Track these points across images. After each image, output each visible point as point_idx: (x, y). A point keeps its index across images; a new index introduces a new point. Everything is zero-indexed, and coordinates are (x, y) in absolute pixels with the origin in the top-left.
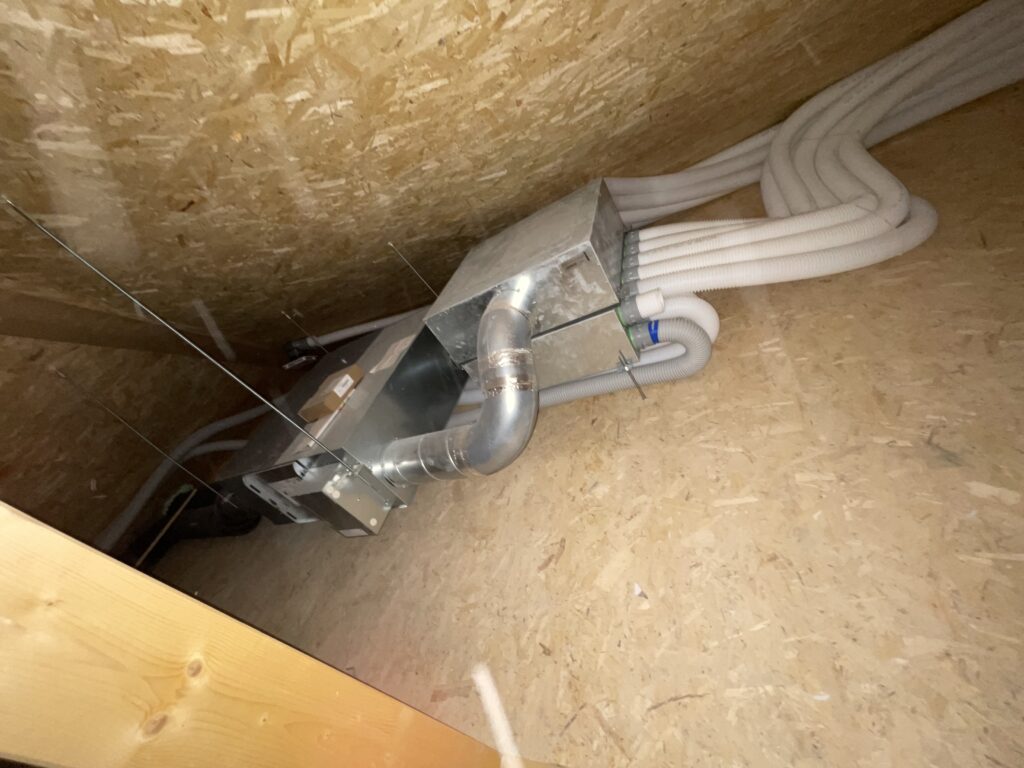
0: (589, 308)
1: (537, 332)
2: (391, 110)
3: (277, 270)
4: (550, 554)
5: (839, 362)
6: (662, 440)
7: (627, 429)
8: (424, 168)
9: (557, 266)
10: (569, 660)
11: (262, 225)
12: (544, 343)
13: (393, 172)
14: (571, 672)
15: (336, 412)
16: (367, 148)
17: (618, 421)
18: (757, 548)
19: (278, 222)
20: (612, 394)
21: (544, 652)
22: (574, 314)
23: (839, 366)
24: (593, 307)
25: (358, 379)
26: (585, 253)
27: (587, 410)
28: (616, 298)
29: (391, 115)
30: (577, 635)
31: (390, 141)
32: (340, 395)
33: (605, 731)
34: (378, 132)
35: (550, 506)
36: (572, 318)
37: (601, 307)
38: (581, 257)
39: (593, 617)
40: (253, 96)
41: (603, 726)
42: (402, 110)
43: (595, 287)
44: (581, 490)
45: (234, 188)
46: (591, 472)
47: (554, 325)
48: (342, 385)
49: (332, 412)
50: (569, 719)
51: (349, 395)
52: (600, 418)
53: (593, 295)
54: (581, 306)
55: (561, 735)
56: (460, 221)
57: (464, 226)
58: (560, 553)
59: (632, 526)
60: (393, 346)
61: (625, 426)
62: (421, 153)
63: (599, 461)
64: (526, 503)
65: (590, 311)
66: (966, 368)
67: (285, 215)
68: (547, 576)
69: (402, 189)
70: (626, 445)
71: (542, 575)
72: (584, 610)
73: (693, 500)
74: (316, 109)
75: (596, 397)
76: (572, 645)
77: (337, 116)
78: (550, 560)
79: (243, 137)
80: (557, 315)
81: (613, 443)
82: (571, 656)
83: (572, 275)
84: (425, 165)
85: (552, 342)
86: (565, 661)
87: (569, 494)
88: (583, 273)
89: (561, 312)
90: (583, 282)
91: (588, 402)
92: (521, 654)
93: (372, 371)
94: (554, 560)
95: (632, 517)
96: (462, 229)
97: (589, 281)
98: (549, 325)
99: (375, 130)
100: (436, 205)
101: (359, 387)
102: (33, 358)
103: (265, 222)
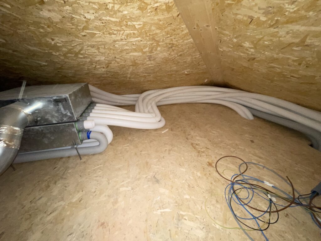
0: (64, 120)
5: (141, 153)
6: (81, 176)
9: (52, 99)
20: (69, 157)
23: (141, 154)
28: (75, 119)
36: (54, 122)
37: (69, 121)
38: (63, 99)
44: (31, 202)
46: (41, 192)
47: (45, 123)
52: (59, 167)
53: (66, 115)
54: (60, 118)
66: (164, 157)
70: (65, 178)
73: (82, 201)
75: (62, 158)
83: (58, 105)
85: (42, 130)
88: (63, 106)
89: (50, 118)
91: (57, 160)
98: (42, 123)
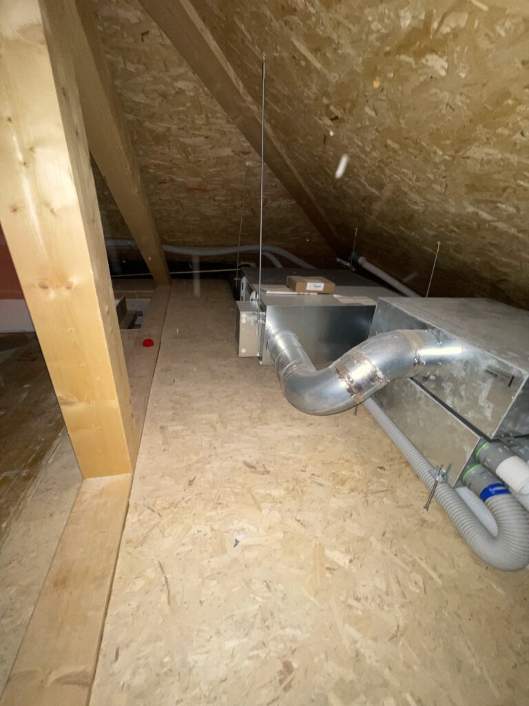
0: (467, 413)
1: (420, 381)
2: (500, 130)
3: (363, 200)
4: (256, 466)
6: (384, 534)
7: (385, 499)
8: (499, 205)
10: (187, 499)
11: (366, 162)
12: (415, 392)
13: (472, 188)
14: (180, 501)
15: (296, 293)
16: (461, 153)
17: (390, 490)
18: (295, 650)
19: (376, 167)
20: (418, 477)
21: (190, 481)
22: (453, 402)
24: (469, 416)
25: (326, 292)
26: (513, 378)
27: (392, 459)
28: (493, 434)
29: (496, 135)
30: (203, 500)
31: (482, 159)
32: (308, 288)
33: (146, 534)
34: (477, 144)
35: (293, 455)
36: (449, 403)
37: (475, 424)
38: (508, 377)
39: (216, 508)
40: (400, 55)
41: (149, 531)
42: (510, 136)
43: (489, 407)
44: (313, 475)
45: (362, 124)
46: (331, 479)
47: (433, 392)
48: (315, 285)
49: (294, 290)
50: (152, 508)
51: (311, 294)
52: (387, 472)
53: (480, 410)
54: (463, 404)
55: (144, 505)
56: (505, 274)
57: (505, 280)
58: (259, 473)
59: (291, 523)
60: (366, 297)
61: (386, 496)
62: (504, 190)
63: (343, 483)
64: (290, 438)
65: (465, 416)
67: (382, 166)
68: (240, 468)
69: (470, 209)
70: (367, 501)
71: (240, 465)
72: (220, 501)
73: (328, 575)
74: (438, 91)
75: (408, 464)
76: (196, 499)
77: (451, 107)
78: (252, 467)
79: (380, 86)
80: (443, 388)
81: (364, 490)
82: (189, 500)
83: (484, 381)
84: (502, 203)
85: (420, 398)
86: (186, 496)
87: (306, 466)
88: (493, 388)
89: (448, 391)
90: (484, 394)
91: (401, 458)
92: (188, 468)
93: (335, 296)
94: (253, 470)
95: (299, 521)
96: (501, 280)
97: (489, 398)
98: (431, 387)
99: (475, 140)
100: (491, 244)
101: (321, 296)
102: (244, 153)
103: (369, 161)
